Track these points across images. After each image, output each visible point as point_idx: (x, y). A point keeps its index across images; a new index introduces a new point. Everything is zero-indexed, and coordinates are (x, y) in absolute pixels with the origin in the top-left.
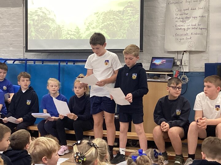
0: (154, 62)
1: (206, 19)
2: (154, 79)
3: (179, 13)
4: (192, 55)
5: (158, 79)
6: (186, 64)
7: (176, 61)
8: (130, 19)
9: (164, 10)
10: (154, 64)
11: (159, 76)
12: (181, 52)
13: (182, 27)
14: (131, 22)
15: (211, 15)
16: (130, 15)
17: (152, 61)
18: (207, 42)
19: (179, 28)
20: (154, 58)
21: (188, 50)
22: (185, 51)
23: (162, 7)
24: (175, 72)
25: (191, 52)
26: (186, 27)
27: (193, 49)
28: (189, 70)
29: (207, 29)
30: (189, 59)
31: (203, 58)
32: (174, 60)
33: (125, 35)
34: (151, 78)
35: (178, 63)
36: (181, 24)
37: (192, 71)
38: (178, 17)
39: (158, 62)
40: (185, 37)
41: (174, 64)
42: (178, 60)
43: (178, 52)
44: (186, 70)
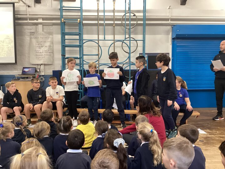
0: (24, 70)
1: (52, 47)
2: (25, 79)
3: (37, 43)
4: (45, 66)
5: (27, 79)
6: (43, 71)
7: (37, 69)
8: (8, 45)
9: (29, 41)
10: (24, 71)
11: (27, 78)
12: (40, 64)
13: (39, 51)
14: (8, 47)
15: (54, 45)
16: (8, 44)
17: (23, 69)
18: (53, 60)
19: (38, 51)
20: (24, 68)
21: (44, 63)
22: (41, 64)
23: (27, 40)
24: (36, 75)
25: (45, 65)
26: (41, 51)
27: (46, 63)
28: (45, 74)
29: (53, 53)
30: (44, 68)
31: (52, 68)
32: (36, 69)
33: (5, 55)
34: (23, 79)
35: (38, 70)
36: (39, 49)
37: (46, 74)
38: (37, 45)
39: (26, 70)
40: (41, 57)
41: (36, 71)
42: (38, 69)
43: (38, 65)
44: (43, 74)
